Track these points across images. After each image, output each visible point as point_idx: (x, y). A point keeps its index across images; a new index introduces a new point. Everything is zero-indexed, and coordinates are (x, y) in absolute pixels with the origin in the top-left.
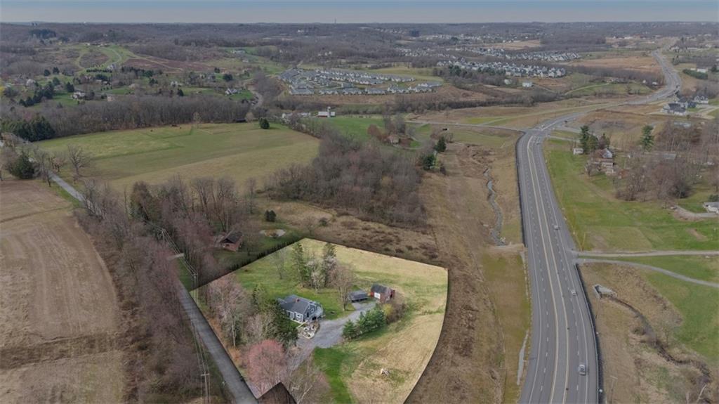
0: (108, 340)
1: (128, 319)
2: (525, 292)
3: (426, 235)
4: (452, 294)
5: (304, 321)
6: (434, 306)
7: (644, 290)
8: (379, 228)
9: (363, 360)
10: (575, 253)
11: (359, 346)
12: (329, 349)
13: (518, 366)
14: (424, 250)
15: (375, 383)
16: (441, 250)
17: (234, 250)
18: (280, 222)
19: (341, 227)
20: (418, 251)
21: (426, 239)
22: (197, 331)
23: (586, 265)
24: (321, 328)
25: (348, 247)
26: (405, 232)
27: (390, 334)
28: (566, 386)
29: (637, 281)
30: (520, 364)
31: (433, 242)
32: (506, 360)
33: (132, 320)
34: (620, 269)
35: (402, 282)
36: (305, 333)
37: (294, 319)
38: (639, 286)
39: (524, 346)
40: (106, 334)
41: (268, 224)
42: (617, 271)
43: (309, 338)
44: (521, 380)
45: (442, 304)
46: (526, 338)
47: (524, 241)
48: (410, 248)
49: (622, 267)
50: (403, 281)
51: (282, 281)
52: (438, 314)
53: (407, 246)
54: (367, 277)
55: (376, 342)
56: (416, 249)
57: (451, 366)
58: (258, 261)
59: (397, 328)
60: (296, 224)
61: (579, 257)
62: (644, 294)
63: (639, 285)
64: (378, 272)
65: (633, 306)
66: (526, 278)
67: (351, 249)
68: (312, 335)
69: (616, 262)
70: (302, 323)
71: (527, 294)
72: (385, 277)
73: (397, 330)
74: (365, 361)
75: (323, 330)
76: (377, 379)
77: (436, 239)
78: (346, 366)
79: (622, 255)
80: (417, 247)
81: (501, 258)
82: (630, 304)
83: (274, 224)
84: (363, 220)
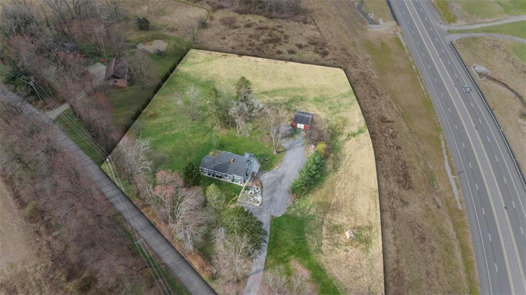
0: (34, 284)
1: (44, 236)
2: (420, 87)
3: (308, 25)
4: (362, 102)
5: (245, 181)
6: (353, 125)
7: (514, 65)
8: (260, 22)
9: (323, 222)
10: (445, 27)
11: (310, 202)
12: (285, 216)
13: (450, 185)
14: (313, 47)
15: (349, 253)
16: (329, 44)
17: (125, 85)
18: (156, 30)
19: (222, 27)
20: (308, 49)
21: (309, 31)
22: (137, 232)
23: (460, 42)
24: (264, 185)
25: (240, 55)
26: (287, 24)
27: (331, 176)
28: (504, 205)
29: (505, 55)
30: (451, 181)
31: (318, 33)
32: (437, 178)
33: (50, 238)
34: (486, 42)
35: (312, 97)
36: (252, 199)
37: (233, 181)
38: (508, 61)
39: (446, 157)
40: (26, 273)
41: (143, 35)
42: (484, 45)
43: (258, 205)
44: (461, 202)
45: (358, 120)
46: (443, 146)
47: (395, 18)
48: (300, 47)
49: (488, 40)
50: (312, 95)
51: (196, 122)
52: (362, 135)
53: (296, 45)
54: (276, 98)
55: (323, 191)
56: (306, 46)
57: (403, 206)
58: (156, 97)
59: (334, 165)
60: (173, 30)
61: (449, 32)
62: (514, 70)
63: (507, 59)
64: (284, 87)
65: (508, 85)
66: (414, 67)
67: (244, 57)
68: (259, 198)
69: (482, 34)
70: (244, 185)
71: (423, 87)
72: (294, 94)
73: (335, 169)
74: (325, 223)
75: (267, 188)
76: (348, 248)
77: (318, 28)
78: (310, 237)
79: (484, 25)
80: (306, 44)
81: (382, 44)
82: (505, 82)
83: (150, 33)
84: (241, 12)
